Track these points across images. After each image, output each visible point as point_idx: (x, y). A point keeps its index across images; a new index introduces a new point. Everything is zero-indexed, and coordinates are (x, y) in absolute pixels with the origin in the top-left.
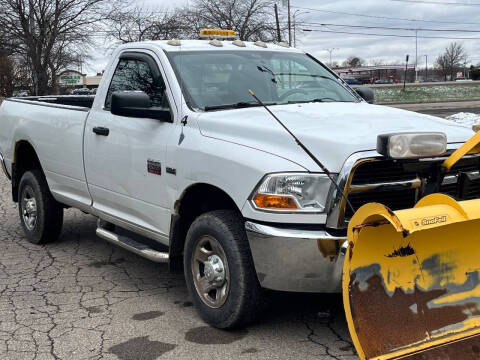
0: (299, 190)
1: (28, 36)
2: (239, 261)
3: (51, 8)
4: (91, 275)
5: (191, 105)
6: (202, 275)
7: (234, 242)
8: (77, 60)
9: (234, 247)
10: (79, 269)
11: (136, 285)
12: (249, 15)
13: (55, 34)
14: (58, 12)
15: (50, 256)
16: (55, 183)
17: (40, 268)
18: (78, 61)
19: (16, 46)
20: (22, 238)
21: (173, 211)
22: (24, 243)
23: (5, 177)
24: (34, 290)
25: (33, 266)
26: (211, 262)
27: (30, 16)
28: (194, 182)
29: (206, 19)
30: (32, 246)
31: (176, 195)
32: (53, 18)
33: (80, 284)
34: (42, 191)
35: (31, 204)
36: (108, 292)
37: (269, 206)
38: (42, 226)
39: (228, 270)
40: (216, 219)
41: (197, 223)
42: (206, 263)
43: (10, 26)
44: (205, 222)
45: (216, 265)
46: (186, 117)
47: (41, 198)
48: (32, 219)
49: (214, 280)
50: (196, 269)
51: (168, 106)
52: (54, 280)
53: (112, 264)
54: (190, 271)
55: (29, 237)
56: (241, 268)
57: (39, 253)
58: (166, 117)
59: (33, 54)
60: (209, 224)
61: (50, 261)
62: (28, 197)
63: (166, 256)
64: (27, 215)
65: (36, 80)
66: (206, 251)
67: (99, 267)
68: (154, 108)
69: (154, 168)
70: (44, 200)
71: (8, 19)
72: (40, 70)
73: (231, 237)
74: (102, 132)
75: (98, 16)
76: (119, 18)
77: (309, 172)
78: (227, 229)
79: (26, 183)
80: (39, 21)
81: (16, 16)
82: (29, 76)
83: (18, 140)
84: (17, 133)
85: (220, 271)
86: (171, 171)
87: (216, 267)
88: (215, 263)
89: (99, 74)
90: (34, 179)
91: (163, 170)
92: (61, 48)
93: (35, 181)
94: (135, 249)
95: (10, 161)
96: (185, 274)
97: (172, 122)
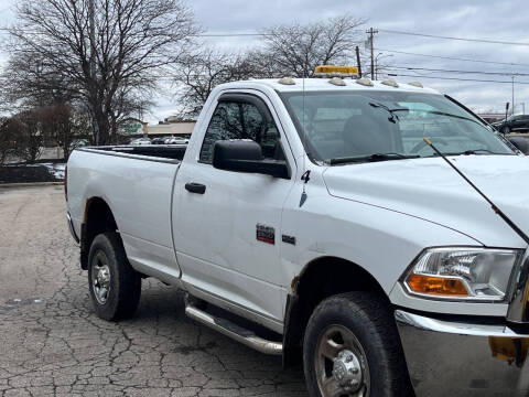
0: (467, 271)
1: (88, 81)
2: (385, 362)
3: (115, 51)
4: (178, 364)
5: (313, 157)
6: (329, 374)
7: (377, 335)
8: (138, 107)
9: (377, 342)
10: (163, 356)
11: (235, 380)
12: (327, 59)
13: (117, 79)
14: (122, 55)
15: (126, 337)
16: (133, 249)
17: (116, 353)
18: (140, 108)
19: (76, 91)
20: (91, 313)
21: (290, 291)
22: (94, 319)
23: (72, 239)
24: (111, 382)
25: (106, 350)
26: (343, 360)
27: (92, 59)
28: (320, 255)
29: (281, 63)
30: (104, 324)
31: (295, 270)
32: (117, 61)
33: (165, 375)
34: (117, 258)
35: (104, 272)
36: (201, 388)
37: (428, 290)
38: (116, 300)
39: (367, 372)
40: (351, 304)
41: (323, 308)
42: (335, 359)
43: (69, 69)
44: (335, 308)
45: (349, 364)
46: (308, 172)
47: (115, 266)
48: (103, 291)
49: (348, 383)
50: (320, 367)
51: (284, 158)
52: (133, 371)
53: (203, 349)
54: (312, 369)
55: (100, 312)
56: (387, 371)
57: (112, 332)
58: (282, 172)
59: (94, 101)
60: (341, 310)
61: (127, 343)
62: (101, 265)
63: (279, 347)
64: (98, 285)
65: (97, 128)
66: (335, 345)
67: (187, 353)
68: (267, 161)
69: (266, 235)
70: (119, 269)
71: (68, 62)
72: (100, 118)
73: (373, 329)
74: (196, 189)
75: (165, 59)
76: (188, 61)
77: (485, 247)
78: (366, 318)
79: (99, 248)
80: (100, 65)
81: (76, 59)
82: (89, 124)
83: (90, 196)
84: (89, 189)
85: (356, 372)
86: (289, 240)
87: (349, 366)
88: (348, 361)
89: (161, 123)
90: (108, 243)
91: (278, 239)
92: (122, 94)
93: (109, 245)
94: (236, 336)
95: (80, 220)
96: (306, 372)
97: (289, 178)
